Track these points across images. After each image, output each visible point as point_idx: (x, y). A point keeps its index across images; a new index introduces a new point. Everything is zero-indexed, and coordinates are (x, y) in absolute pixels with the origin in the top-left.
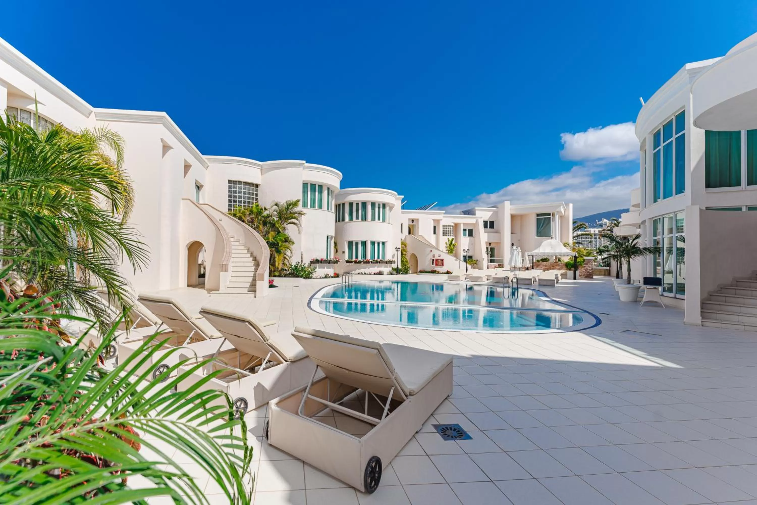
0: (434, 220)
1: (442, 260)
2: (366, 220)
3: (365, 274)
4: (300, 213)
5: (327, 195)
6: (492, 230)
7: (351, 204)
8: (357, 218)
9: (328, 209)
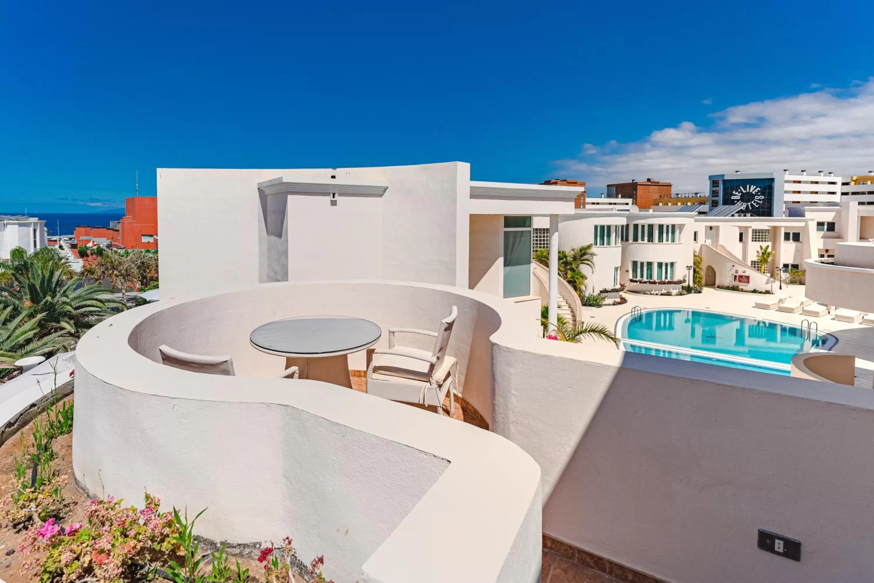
0: (740, 227)
1: (748, 278)
2: (652, 241)
3: (651, 294)
4: (592, 255)
5: (614, 233)
6: (831, 233)
7: (636, 226)
8: (643, 240)
9: (616, 244)
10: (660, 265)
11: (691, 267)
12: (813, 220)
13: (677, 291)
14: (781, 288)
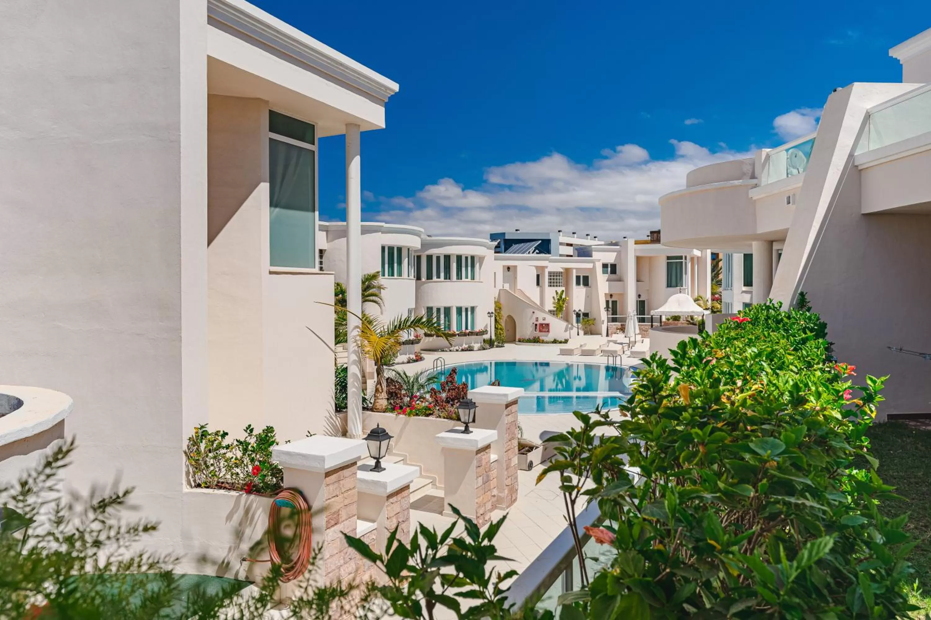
0: (537, 267)
1: (548, 325)
2: (450, 279)
3: (450, 351)
4: (380, 288)
5: (407, 259)
6: (613, 276)
7: (430, 258)
8: (438, 277)
9: (408, 276)
10: (459, 310)
11: (492, 313)
12: (599, 260)
13: (479, 345)
14: (578, 335)
